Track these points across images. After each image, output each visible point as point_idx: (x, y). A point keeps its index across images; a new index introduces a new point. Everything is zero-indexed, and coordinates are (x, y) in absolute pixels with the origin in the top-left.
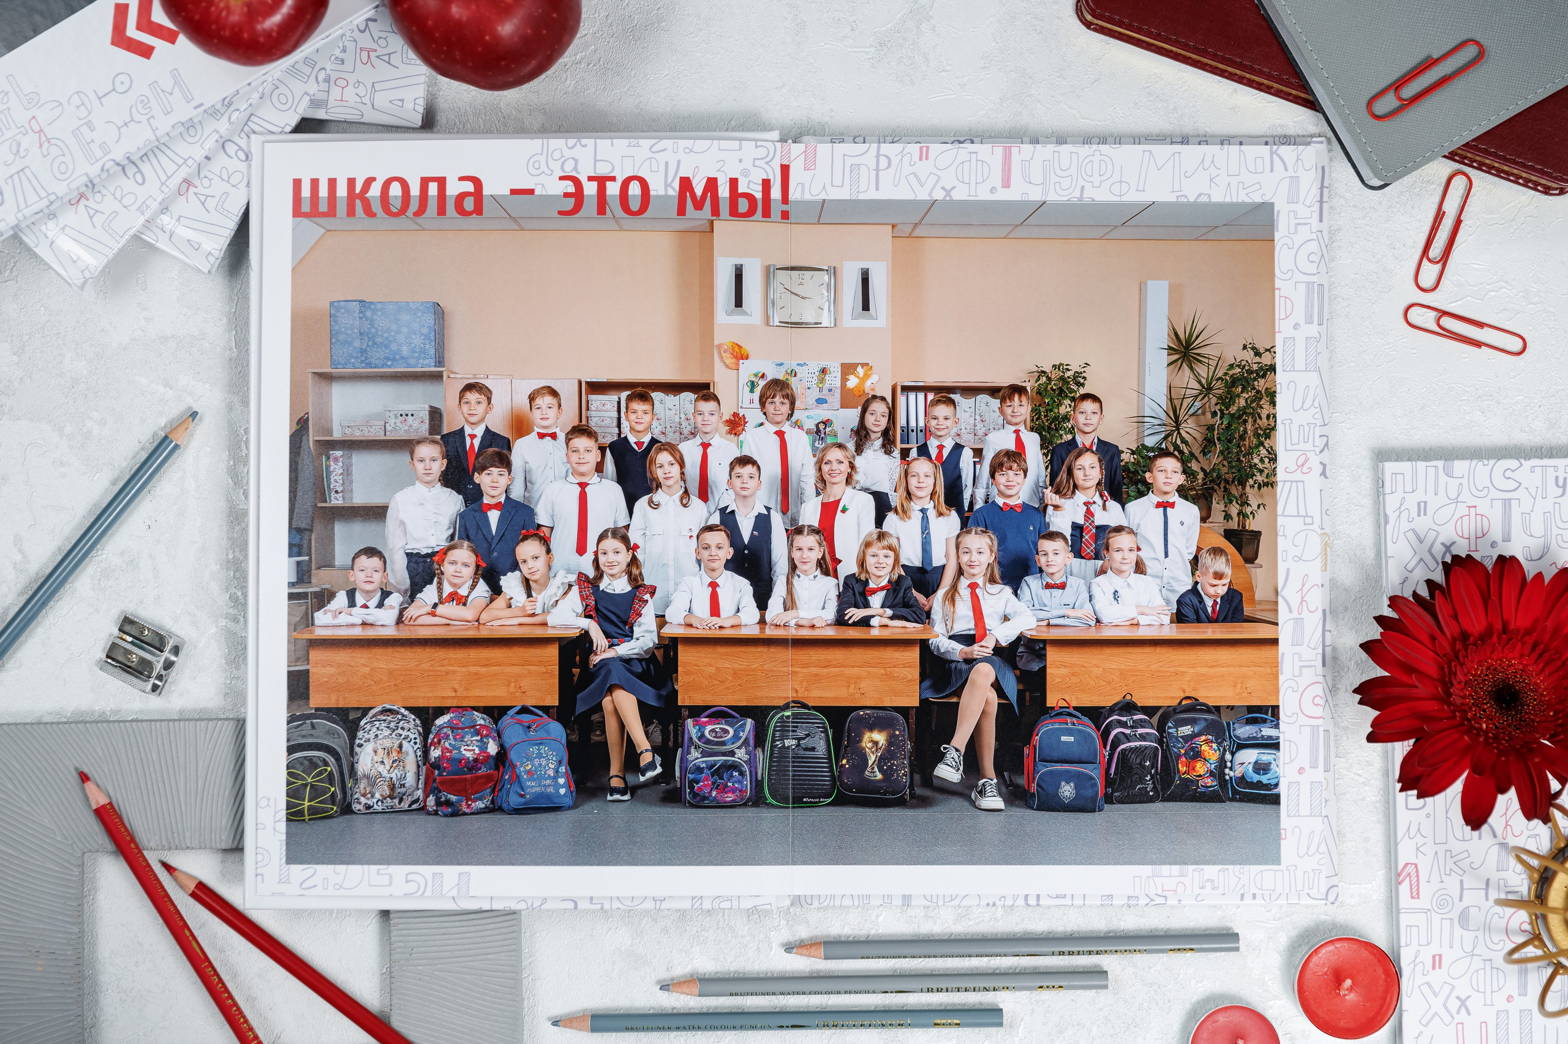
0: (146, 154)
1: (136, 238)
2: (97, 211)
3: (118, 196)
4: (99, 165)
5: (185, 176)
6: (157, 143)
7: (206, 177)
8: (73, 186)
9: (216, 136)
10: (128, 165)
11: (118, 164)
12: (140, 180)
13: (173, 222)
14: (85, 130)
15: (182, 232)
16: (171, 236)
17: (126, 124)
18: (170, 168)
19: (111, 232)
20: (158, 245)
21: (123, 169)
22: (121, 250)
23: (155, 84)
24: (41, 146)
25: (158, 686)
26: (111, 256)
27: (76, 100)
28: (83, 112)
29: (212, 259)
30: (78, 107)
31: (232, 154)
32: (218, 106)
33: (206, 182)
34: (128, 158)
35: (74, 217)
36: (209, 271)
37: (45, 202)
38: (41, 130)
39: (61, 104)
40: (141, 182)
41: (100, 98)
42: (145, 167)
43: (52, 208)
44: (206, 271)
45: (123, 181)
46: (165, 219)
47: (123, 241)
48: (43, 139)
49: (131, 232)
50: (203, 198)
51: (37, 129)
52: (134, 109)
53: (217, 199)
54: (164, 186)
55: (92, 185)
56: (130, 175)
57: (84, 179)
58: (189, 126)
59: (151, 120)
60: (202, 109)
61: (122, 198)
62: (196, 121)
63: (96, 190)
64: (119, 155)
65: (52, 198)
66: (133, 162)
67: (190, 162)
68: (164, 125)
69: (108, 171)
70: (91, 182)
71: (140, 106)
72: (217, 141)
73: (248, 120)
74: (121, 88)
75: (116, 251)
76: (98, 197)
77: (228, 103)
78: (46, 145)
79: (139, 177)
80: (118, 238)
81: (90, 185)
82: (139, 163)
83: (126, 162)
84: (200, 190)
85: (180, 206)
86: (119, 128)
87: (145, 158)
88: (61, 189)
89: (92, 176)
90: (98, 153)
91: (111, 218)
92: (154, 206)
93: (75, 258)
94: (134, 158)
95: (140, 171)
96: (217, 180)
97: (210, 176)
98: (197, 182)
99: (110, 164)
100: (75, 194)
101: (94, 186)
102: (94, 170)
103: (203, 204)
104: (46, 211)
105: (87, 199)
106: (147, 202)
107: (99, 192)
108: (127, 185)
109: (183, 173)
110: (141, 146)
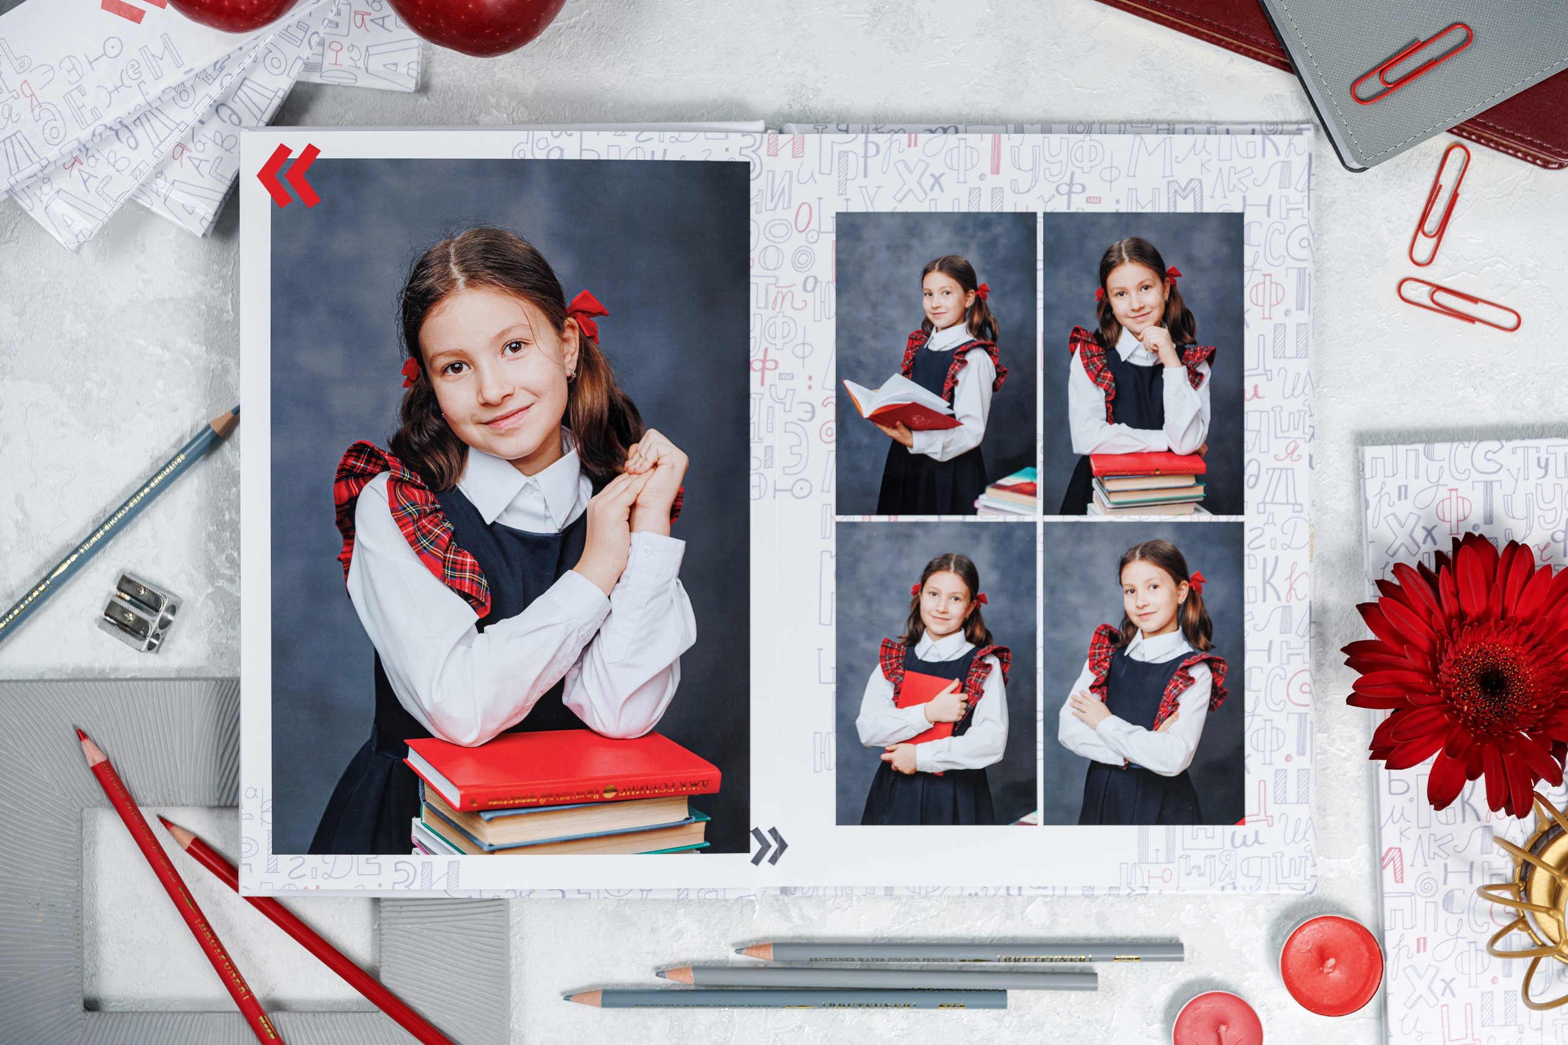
0: (139, 118)
1: (132, 201)
2: (90, 175)
3: (112, 160)
4: (90, 130)
5: (178, 140)
6: (150, 108)
7: (200, 141)
8: (64, 151)
9: (208, 101)
10: (119, 129)
11: (111, 128)
12: (133, 144)
13: (168, 185)
14: (76, 94)
15: (177, 196)
16: (165, 200)
17: (116, 89)
18: (163, 132)
19: (104, 196)
20: (153, 209)
21: (117, 133)
22: (116, 214)
23: (146, 49)
24: (32, 111)
25: (154, 645)
26: (106, 220)
27: (67, 65)
28: (74, 77)
29: (206, 224)
30: (69, 71)
31: (227, 119)
32: (210, 71)
33: (200, 146)
34: (121, 122)
35: (70, 181)
36: (204, 235)
37: (37, 167)
38: (33, 95)
39: (52, 68)
40: (134, 146)
41: (90, 63)
42: (139, 132)
43: (45, 172)
44: (200, 235)
45: (117, 146)
46: (160, 182)
47: (117, 206)
48: (35, 103)
49: (126, 196)
50: (197, 162)
51: (29, 93)
52: (124, 73)
53: (211, 163)
54: (157, 150)
55: (85, 149)
56: (124, 140)
57: (76, 144)
58: (181, 90)
59: (142, 85)
60: (193, 73)
61: (115, 162)
62: (188, 85)
63: (89, 154)
64: (109, 119)
65: (44, 163)
66: (126, 127)
67: (182, 127)
68: (154, 90)
69: (100, 135)
70: (84, 146)
71: (130, 71)
72: (211, 105)
73: (242, 84)
74: (112, 53)
75: (110, 215)
76: (92, 161)
77: (219, 67)
78: (37, 110)
79: (132, 142)
80: (111, 202)
81: (83, 149)
82: (132, 127)
83: (118, 126)
84: (194, 154)
85: (174, 171)
86: (110, 93)
87: (138, 121)
88: (53, 153)
89: (83, 141)
90: (89, 118)
91: (104, 182)
92: (148, 170)
93: (69, 222)
94: (126, 122)
95: (133, 135)
96: (210, 145)
97: (204, 140)
98: (191, 146)
99: (101, 129)
100: (69, 157)
101: (88, 149)
102: (85, 135)
103: (197, 168)
104: (40, 175)
105: (82, 164)
106: (140, 167)
107: (93, 156)
108: (120, 148)
109: (176, 137)
110: (132, 111)
